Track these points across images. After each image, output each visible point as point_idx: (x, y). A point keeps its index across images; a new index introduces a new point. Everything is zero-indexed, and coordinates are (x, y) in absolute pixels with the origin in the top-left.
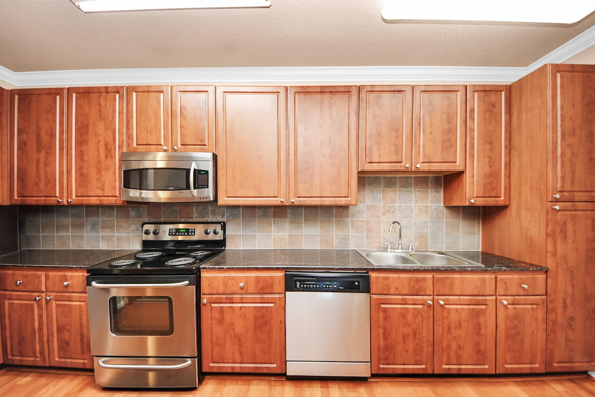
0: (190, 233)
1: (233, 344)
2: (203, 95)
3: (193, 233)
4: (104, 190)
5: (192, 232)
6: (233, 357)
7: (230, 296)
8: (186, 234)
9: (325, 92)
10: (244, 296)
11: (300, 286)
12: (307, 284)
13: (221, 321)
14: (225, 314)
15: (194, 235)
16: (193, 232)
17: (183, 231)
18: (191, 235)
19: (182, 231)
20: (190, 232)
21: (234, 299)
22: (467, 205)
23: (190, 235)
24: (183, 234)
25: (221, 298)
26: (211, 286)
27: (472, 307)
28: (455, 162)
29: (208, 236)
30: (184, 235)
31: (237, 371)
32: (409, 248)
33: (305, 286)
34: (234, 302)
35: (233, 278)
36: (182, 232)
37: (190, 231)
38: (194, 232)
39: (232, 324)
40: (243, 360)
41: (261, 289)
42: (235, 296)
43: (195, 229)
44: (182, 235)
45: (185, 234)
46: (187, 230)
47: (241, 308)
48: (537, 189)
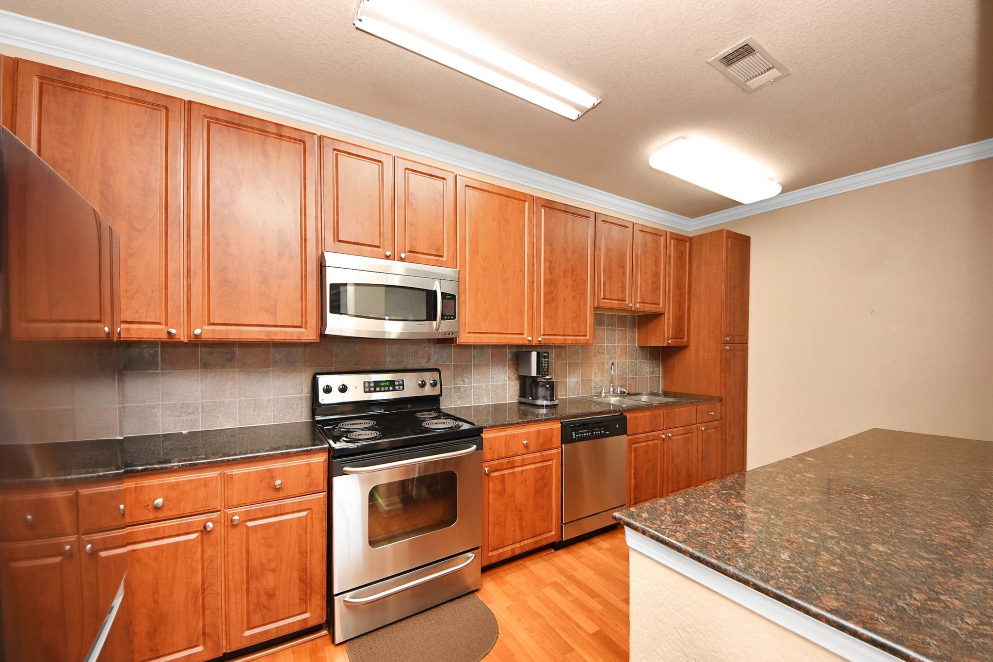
0: (397, 388)
1: (513, 520)
2: (438, 183)
3: (401, 387)
4: (275, 315)
5: (399, 385)
6: (514, 537)
7: (511, 459)
8: (391, 388)
9: (568, 212)
10: (525, 457)
11: (575, 436)
12: (581, 433)
13: (502, 493)
14: (507, 483)
15: (403, 389)
16: (401, 385)
17: (385, 384)
18: (399, 390)
19: (383, 384)
20: (397, 385)
21: (516, 461)
22: (665, 345)
23: (397, 390)
24: (387, 388)
25: (502, 464)
26: (492, 449)
27: (685, 436)
28: (659, 304)
29: (423, 389)
30: (389, 390)
31: (517, 552)
32: (610, 391)
33: (580, 435)
34: (516, 465)
35: (514, 436)
36: (384, 386)
37: (397, 383)
38: (403, 385)
39: (513, 494)
40: (523, 537)
41: (542, 445)
42: (516, 458)
43: (403, 381)
44: (385, 391)
45: (389, 388)
46: (392, 383)
47: (522, 472)
48: (713, 332)
